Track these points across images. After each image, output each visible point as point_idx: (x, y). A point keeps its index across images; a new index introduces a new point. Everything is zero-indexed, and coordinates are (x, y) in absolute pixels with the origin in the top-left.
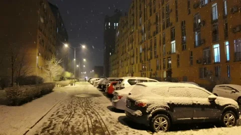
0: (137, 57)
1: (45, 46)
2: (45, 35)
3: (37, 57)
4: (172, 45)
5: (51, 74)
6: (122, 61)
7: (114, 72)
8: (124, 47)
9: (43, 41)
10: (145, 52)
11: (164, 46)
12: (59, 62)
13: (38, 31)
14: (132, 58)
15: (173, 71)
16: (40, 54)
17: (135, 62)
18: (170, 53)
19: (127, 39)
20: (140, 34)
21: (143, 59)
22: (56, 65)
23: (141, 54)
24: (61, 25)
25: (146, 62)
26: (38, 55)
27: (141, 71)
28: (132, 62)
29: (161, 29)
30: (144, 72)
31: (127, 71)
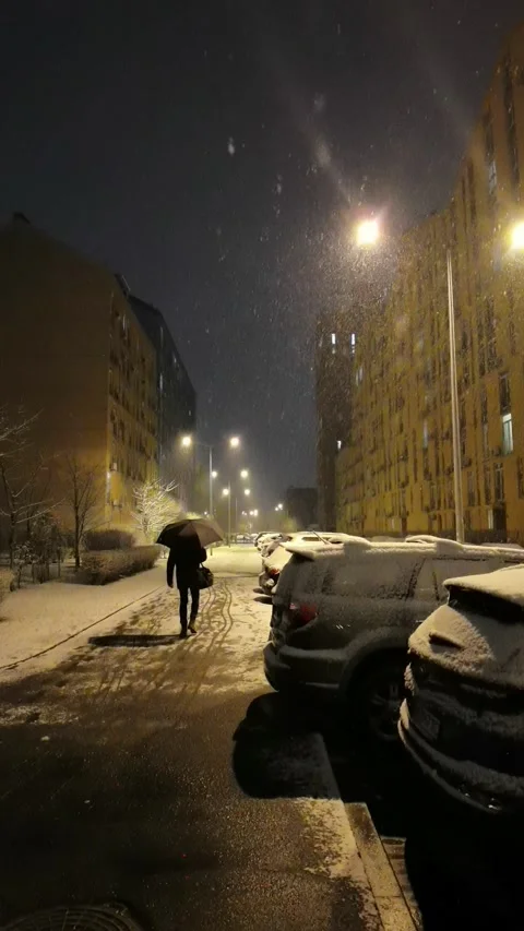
0: (416, 462)
1: (127, 439)
2: (127, 407)
3: (109, 475)
4: (506, 426)
5: (146, 522)
6: (373, 474)
7: (351, 510)
8: (378, 424)
9: (122, 424)
10: (437, 444)
11: (486, 427)
12: (167, 490)
13: (110, 398)
14: (402, 463)
15: (509, 511)
16: (115, 466)
17: (412, 479)
18: (500, 452)
19: (387, 399)
20: (422, 383)
21: (432, 470)
22: (160, 496)
23: (425, 451)
24: (171, 361)
25: (441, 478)
26: (111, 470)
27: (428, 510)
28: (403, 479)
29: (477, 374)
30: (437, 512)
31: (389, 509)
